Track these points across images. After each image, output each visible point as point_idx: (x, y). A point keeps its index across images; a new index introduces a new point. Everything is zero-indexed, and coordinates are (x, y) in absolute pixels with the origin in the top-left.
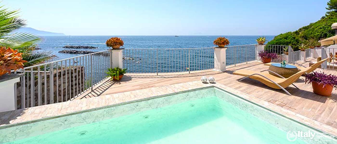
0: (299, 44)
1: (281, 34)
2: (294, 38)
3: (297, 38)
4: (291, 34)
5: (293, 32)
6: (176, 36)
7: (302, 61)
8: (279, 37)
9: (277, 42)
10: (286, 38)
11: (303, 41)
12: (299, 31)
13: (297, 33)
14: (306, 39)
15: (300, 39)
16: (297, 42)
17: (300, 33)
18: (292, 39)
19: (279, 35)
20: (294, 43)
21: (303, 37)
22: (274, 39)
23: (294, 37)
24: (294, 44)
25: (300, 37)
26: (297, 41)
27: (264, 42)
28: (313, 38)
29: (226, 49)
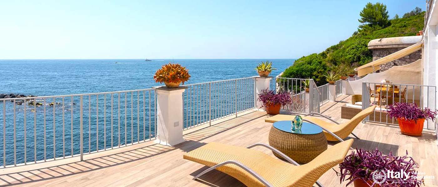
0: (326, 72)
1: (304, 57)
2: (320, 63)
3: (323, 63)
4: (316, 57)
5: (319, 54)
6: (147, 60)
7: (331, 101)
8: (300, 62)
9: (298, 68)
10: (310, 63)
11: (332, 67)
12: (326, 53)
13: (323, 55)
14: (336, 64)
15: (328, 64)
16: (324, 69)
17: (328, 55)
18: (317, 65)
19: (300, 58)
20: (320, 70)
21: (332, 61)
22: (294, 65)
23: (320, 61)
24: (321, 72)
25: (328, 61)
26: (324, 67)
27: (270, 72)
28: (344, 62)
29: (184, 90)
